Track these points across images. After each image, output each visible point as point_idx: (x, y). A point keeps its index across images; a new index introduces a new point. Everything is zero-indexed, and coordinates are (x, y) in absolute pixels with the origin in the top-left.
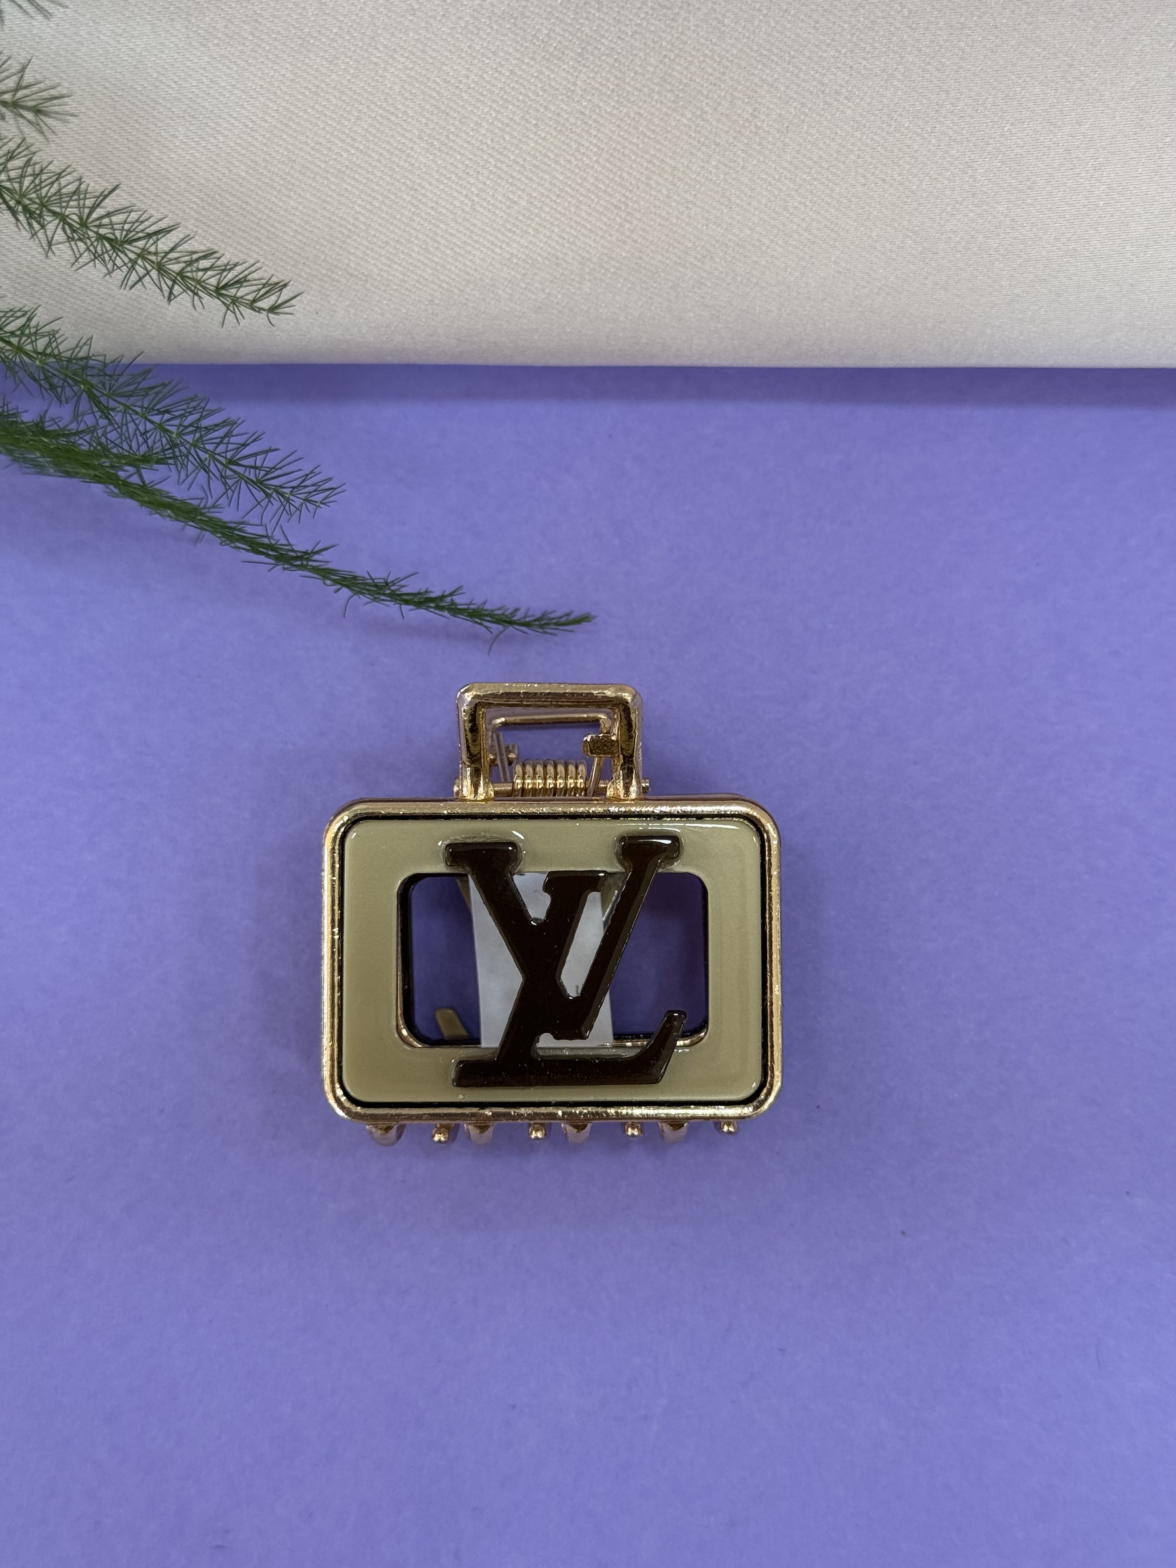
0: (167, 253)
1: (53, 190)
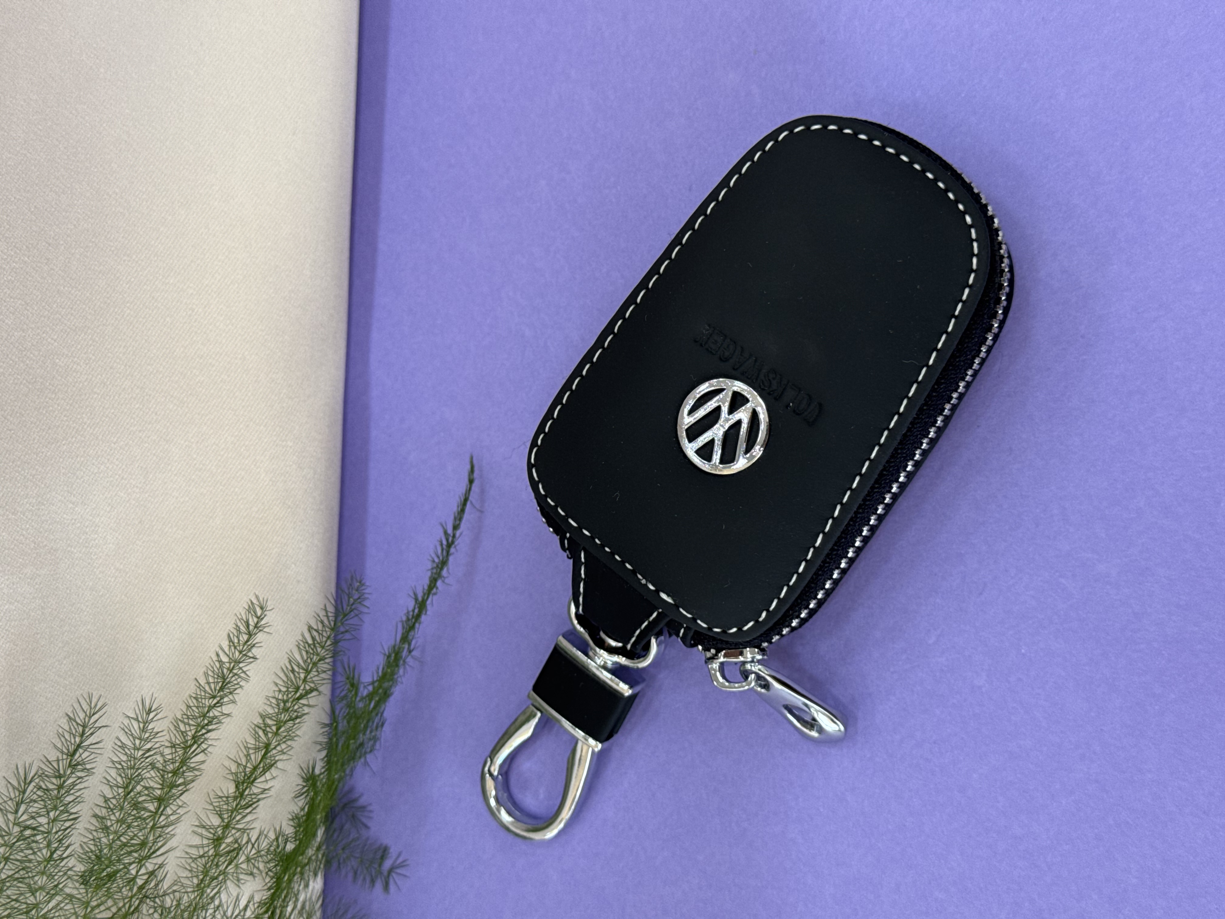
0: (230, 658)
1: (197, 711)
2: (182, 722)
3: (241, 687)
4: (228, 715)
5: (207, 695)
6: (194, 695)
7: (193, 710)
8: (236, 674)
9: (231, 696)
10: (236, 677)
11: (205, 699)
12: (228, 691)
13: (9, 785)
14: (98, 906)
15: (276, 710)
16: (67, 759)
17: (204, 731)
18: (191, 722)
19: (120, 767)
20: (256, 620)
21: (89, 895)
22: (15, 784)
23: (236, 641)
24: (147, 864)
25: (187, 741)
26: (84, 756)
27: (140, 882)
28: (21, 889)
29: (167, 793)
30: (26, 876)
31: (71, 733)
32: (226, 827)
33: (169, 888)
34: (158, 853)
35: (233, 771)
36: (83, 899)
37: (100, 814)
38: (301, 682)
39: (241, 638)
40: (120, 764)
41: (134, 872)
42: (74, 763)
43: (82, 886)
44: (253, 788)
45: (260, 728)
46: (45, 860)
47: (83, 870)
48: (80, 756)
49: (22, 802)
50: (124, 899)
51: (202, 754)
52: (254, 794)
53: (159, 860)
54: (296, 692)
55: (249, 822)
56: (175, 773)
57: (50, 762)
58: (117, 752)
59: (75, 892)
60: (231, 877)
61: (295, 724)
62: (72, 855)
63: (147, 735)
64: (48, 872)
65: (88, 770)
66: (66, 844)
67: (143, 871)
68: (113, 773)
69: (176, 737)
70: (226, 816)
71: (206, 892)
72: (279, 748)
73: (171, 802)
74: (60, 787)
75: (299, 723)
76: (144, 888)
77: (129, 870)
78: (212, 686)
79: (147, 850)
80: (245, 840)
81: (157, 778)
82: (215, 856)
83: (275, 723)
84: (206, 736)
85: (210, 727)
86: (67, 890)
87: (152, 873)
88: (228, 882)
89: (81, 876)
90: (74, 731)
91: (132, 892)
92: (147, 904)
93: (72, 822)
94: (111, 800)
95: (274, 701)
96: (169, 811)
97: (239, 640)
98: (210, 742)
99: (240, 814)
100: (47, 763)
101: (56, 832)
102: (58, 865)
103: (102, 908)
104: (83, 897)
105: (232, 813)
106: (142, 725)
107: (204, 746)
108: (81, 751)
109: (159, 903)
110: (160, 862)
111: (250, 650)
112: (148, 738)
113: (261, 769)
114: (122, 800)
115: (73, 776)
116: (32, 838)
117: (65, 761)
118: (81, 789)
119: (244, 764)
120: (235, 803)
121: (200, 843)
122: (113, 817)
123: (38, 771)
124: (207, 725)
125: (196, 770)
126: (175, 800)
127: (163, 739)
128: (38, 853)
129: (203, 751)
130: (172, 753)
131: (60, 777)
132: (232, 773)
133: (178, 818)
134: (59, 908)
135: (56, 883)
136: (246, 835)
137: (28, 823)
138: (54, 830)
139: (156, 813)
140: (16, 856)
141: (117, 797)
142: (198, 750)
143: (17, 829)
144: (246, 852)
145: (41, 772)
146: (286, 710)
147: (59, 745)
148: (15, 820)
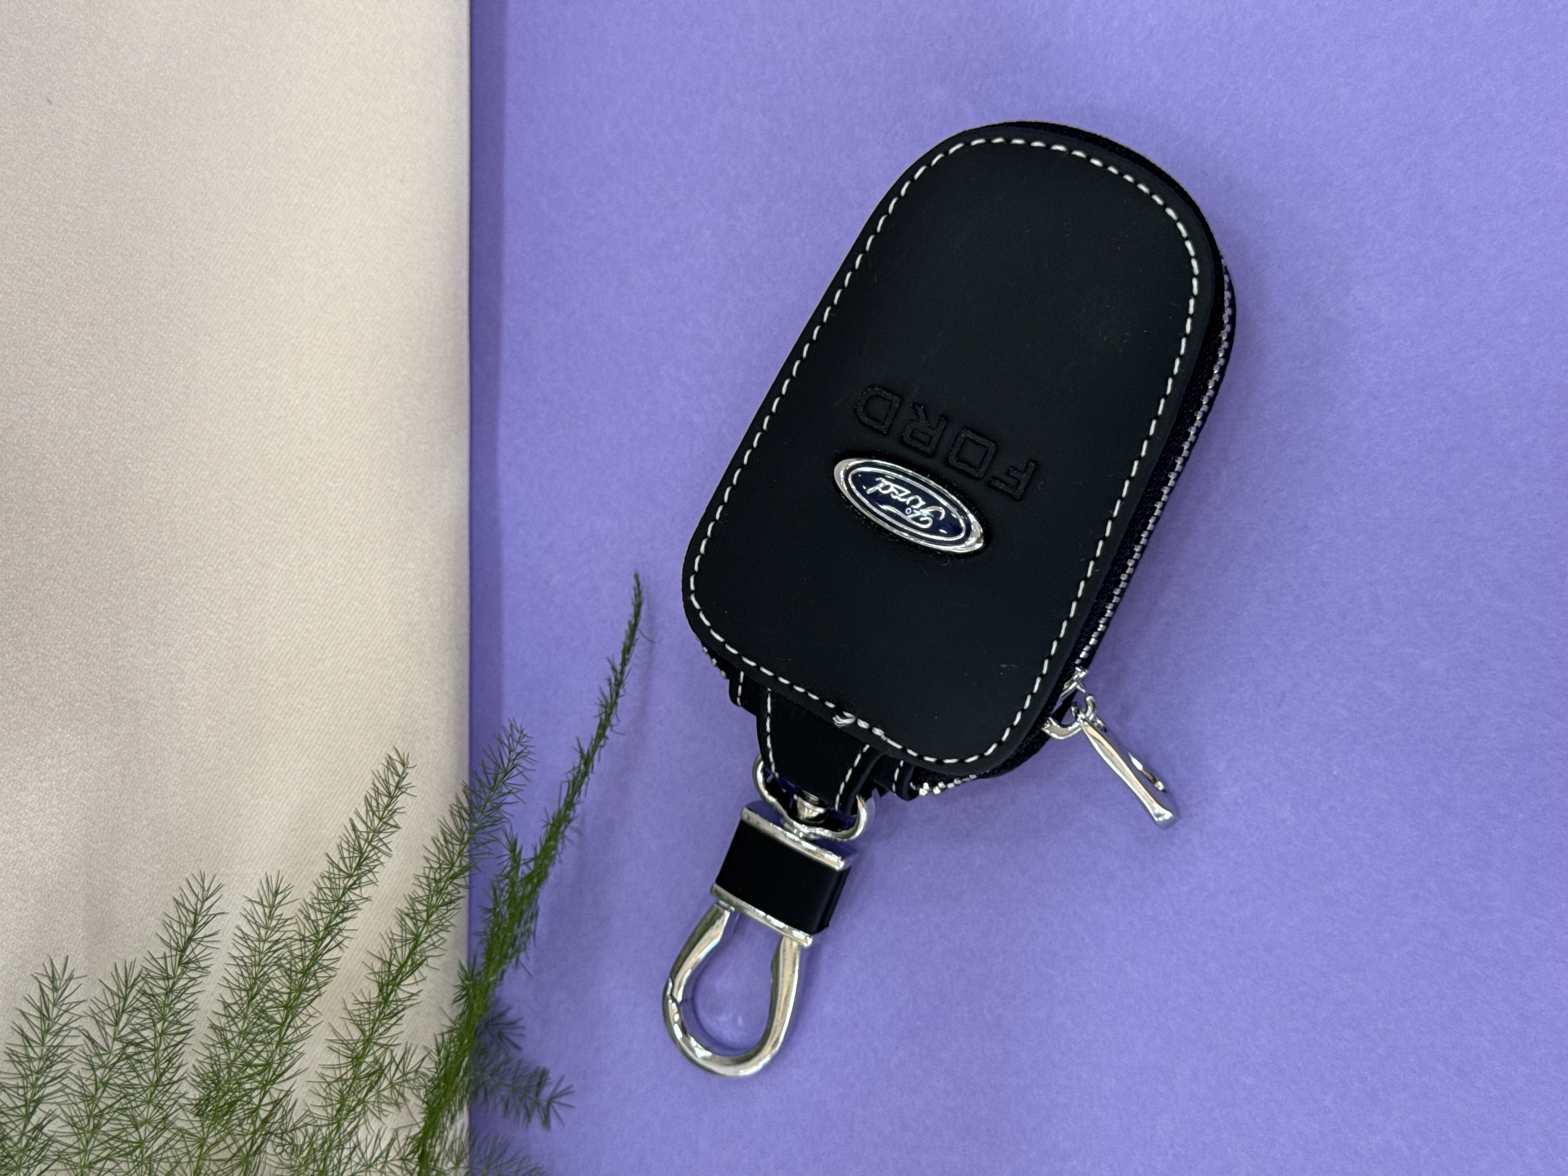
0: (368, 827)
1: (330, 894)
2: (312, 907)
3: (382, 863)
4: (367, 899)
5: (342, 873)
6: (327, 875)
7: (325, 893)
8: (374, 847)
9: (370, 875)
10: (376, 851)
11: (339, 878)
12: (367, 868)
13: (106, 991)
14: (217, 1143)
15: (427, 893)
16: (176, 956)
17: (338, 920)
18: (323, 908)
19: (241, 963)
20: (397, 779)
21: (206, 1130)
22: (115, 989)
23: (374, 804)
24: (272, 1091)
25: (318, 932)
26: (197, 952)
27: (263, 1114)
28: (123, 1123)
29: (297, 998)
30: (129, 1106)
31: (180, 923)
32: (368, 1041)
33: (299, 1121)
34: (286, 1076)
35: (376, 970)
36: (198, 1135)
37: (217, 1023)
38: (455, 857)
39: (380, 801)
40: (242, 960)
41: (256, 1101)
42: (185, 960)
43: (198, 1118)
44: (398, 991)
45: (407, 915)
46: (152, 1085)
47: (197, 1097)
48: (193, 951)
49: (123, 1011)
50: (244, 1136)
51: (337, 948)
52: (400, 1000)
53: (286, 1086)
54: (451, 869)
55: (392, 1036)
56: (305, 972)
57: (155, 960)
58: (237, 945)
59: (186, 1126)
60: (371, 1107)
61: (448, 911)
62: (185, 1078)
63: (274, 923)
64: (156, 1101)
65: (203, 968)
66: (177, 1064)
67: (266, 1100)
68: (234, 970)
69: (305, 926)
70: (367, 1028)
71: (343, 1125)
72: (429, 941)
73: (300, 1010)
74: (169, 991)
75: (453, 909)
76: (267, 1122)
77: (251, 1098)
78: (347, 861)
79: (271, 1073)
80: (387, 1061)
81: (284, 980)
82: (354, 1079)
83: (425, 908)
84: (340, 926)
85: (345, 915)
86: (179, 1124)
87: (277, 1103)
88: (368, 1113)
89: (197, 1105)
90: (183, 919)
91: (255, 1126)
92: (273, 1142)
93: (182, 1036)
94: (233, 1006)
95: (424, 880)
96: (298, 1022)
97: (378, 804)
98: (345, 934)
99: (383, 1025)
100: (153, 962)
101: (165, 1049)
102: (167, 1091)
103: (222, 1145)
104: (199, 1133)
105: (374, 1024)
106: (267, 910)
107: (339, 938)
108: (193, 944)
109: (288, 1139)
110: (287, 1089)
111: (391, 817)
112: (275, 926)
113: (408, 969)
114: (245, 1006)
115: (185, 976)
116: (136, 1057)
117: (173, 958)
118: (194, 994)
119: (388, 960)
120: (378, 1010)
121: (336, 1062)
122: (234, 1028)
123: (141, 972)
124: (342, 912)
125: (330, 969)
126: (305, 1008)
127: (291, 930)
128: (144, 1076)
129: (338, 945)
130: (301, 948)
131: (168, 978)
132: (375, 973)
133: (310, 1031)
134: (167, 1147)
135: (164, 1114)
136: (388, 1053)
137: (132, 1037)
138: (163, 1047)
139: (282, 1024)
140: (116, 1080)
141: (240, 1002)
142: (333, 944)
143: (117, 1046)
144: (388, 1076)
145: (145, 972)
146: (439, 892)
147: (166, 937)
148: (115, 1034)
